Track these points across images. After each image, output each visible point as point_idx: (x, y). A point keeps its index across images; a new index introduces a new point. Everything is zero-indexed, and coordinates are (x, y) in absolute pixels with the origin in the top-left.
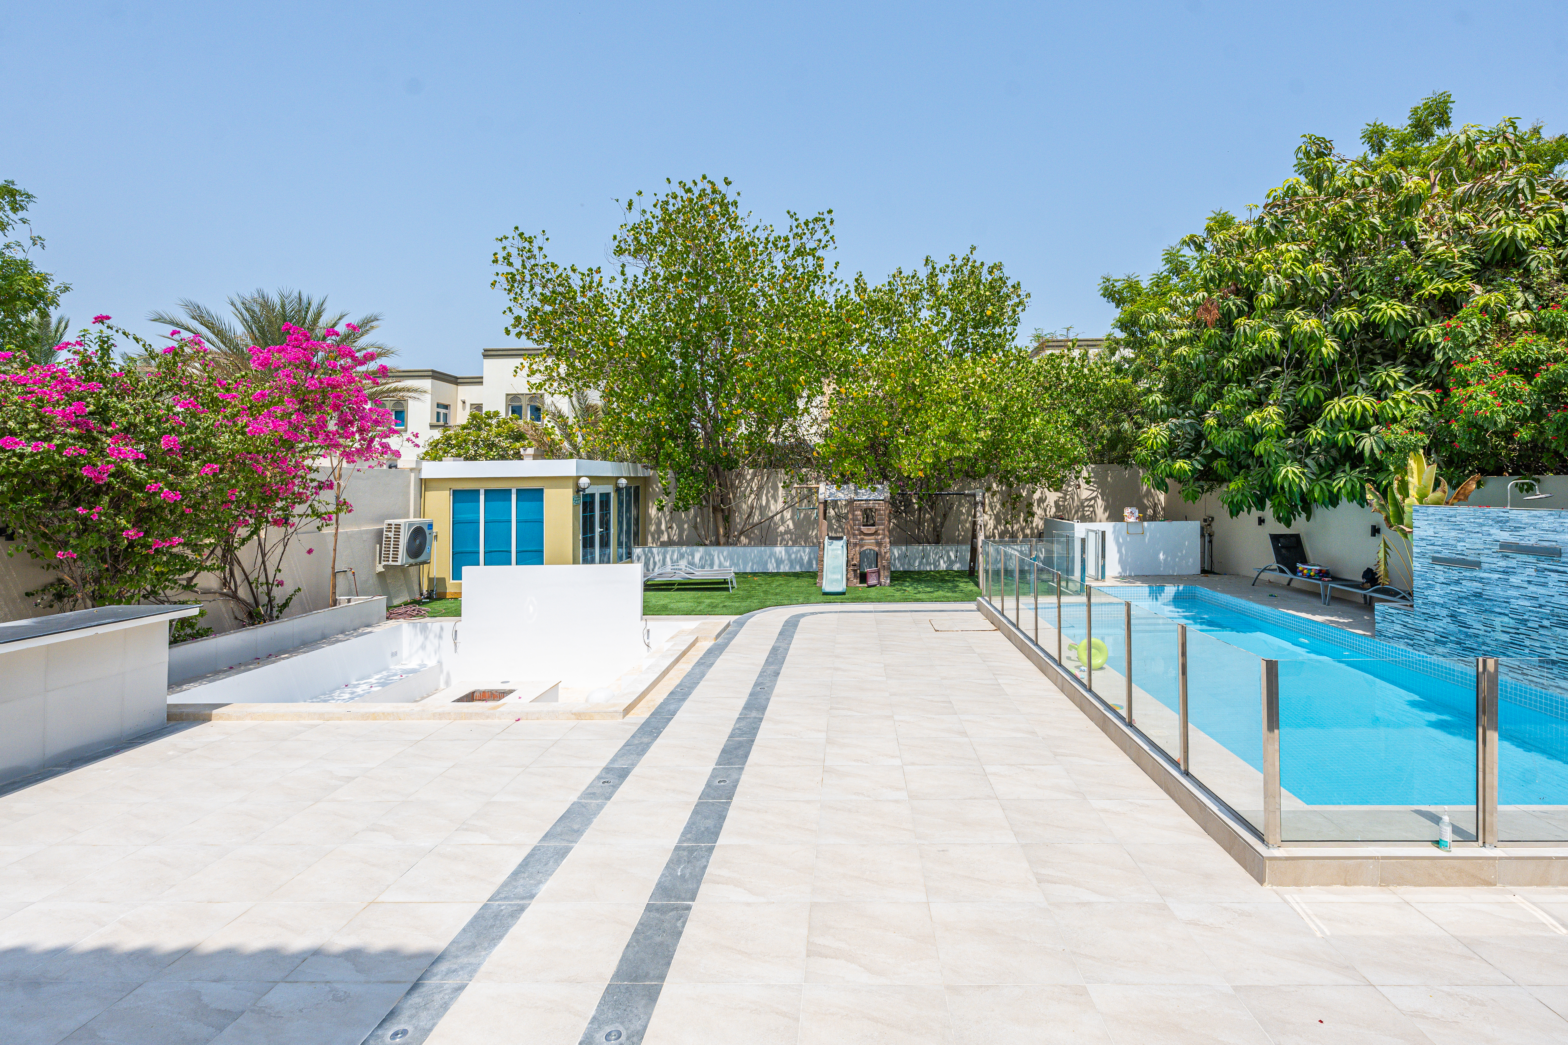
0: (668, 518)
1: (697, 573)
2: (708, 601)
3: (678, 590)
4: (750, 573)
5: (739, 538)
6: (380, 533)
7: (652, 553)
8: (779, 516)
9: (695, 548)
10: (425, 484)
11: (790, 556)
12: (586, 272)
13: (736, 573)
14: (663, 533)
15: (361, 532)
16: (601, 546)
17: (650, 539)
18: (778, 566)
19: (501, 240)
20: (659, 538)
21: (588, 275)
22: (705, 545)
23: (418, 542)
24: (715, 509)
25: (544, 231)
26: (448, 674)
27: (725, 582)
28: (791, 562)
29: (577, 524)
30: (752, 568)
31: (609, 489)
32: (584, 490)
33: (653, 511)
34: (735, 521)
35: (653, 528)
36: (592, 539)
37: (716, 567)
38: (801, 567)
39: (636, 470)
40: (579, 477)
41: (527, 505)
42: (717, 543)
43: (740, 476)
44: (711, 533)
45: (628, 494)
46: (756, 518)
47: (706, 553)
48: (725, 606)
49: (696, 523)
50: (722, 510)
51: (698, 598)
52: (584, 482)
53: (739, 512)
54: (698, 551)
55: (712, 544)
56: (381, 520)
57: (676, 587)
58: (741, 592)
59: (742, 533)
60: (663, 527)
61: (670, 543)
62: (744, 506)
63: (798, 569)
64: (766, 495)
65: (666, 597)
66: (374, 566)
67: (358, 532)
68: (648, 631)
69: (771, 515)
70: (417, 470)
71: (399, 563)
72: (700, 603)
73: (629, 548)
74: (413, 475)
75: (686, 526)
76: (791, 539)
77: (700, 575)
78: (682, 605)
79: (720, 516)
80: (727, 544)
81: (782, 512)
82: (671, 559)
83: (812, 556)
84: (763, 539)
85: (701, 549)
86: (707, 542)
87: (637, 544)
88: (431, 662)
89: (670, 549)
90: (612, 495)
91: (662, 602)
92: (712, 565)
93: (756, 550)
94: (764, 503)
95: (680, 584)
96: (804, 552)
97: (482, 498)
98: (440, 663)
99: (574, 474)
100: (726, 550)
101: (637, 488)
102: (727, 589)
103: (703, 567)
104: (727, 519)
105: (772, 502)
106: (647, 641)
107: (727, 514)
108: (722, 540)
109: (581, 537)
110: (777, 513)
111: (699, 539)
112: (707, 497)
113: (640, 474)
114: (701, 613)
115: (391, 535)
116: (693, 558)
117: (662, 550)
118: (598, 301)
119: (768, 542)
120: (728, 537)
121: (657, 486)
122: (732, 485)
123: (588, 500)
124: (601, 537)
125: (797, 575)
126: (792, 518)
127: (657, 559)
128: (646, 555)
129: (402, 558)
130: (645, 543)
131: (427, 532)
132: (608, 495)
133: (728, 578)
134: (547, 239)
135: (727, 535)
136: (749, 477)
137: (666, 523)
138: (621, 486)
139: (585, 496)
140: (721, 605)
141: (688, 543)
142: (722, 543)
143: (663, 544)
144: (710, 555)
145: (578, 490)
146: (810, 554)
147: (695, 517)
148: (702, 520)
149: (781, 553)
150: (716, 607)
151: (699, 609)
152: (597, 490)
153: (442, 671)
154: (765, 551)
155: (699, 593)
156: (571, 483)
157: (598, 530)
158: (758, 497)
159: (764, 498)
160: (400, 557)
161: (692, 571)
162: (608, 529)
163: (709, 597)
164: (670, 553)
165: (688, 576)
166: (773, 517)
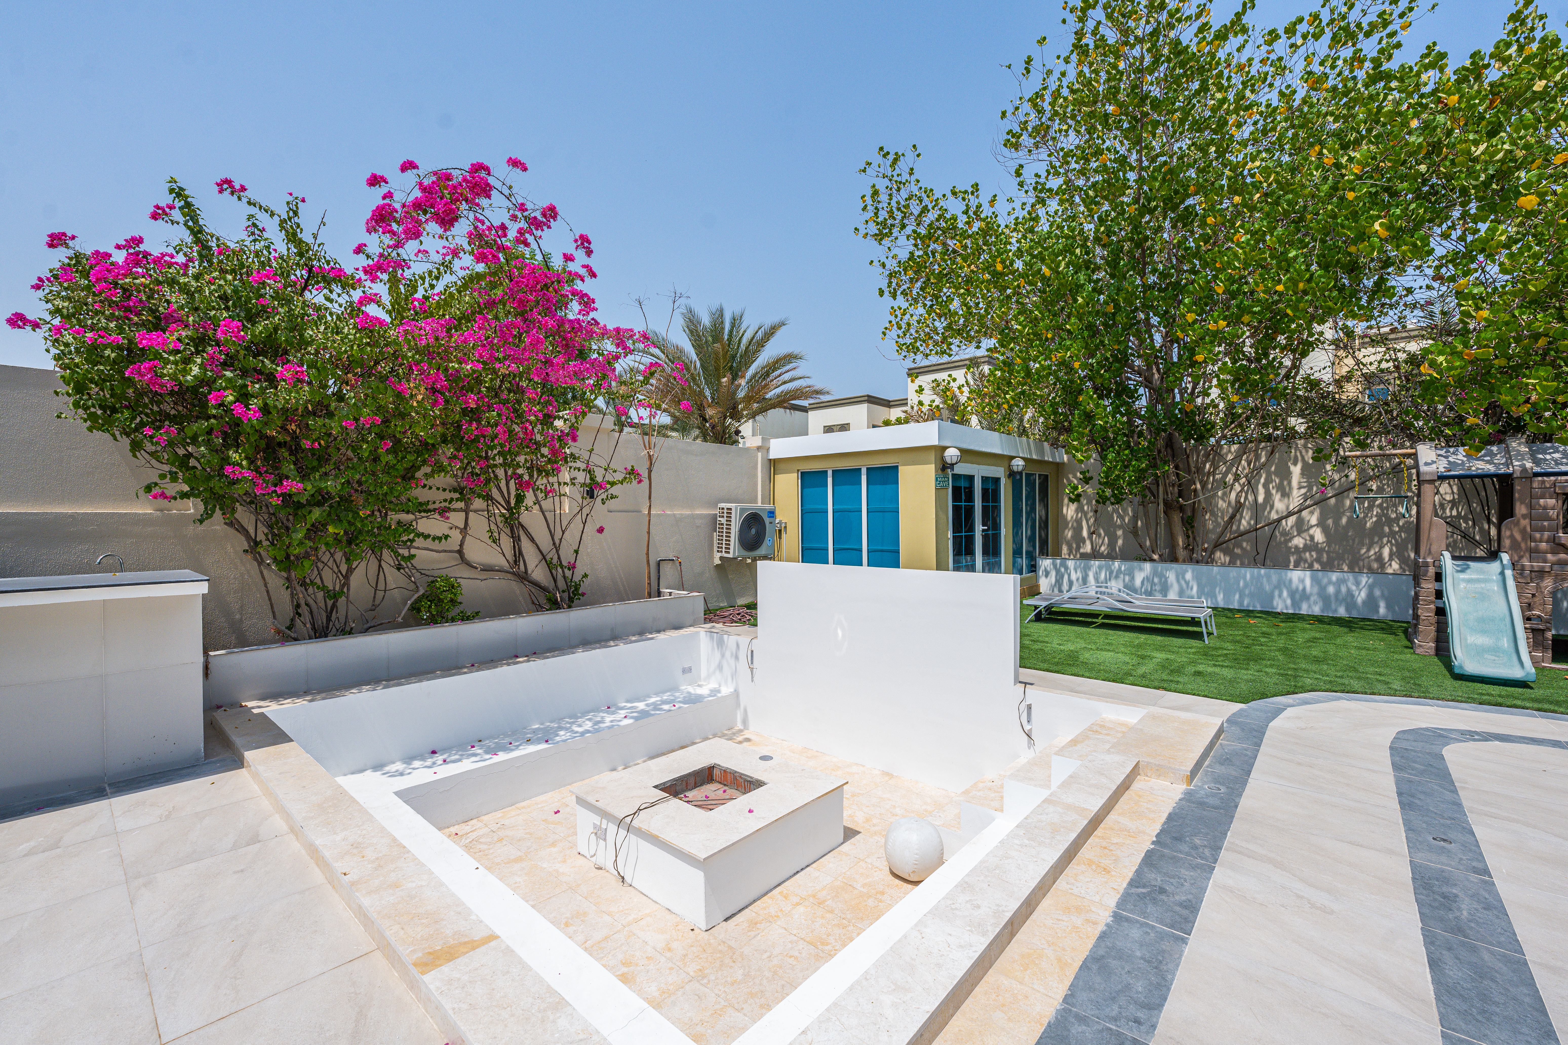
0: (1092, 520)
1: (1137, 603)
2: (1160, 656)
3: (1103, 626)
4: (1239, 611)
5: (1213, 553)
6: (714, 517)
7: (1066, 568)
8: (1292, 520)
9: (1136, 564)
10: (775, 466)
11: (1322, 589)
12: (970, 190)
13: (1214, 609)
14: (1084, 542)
15: (693, 517)
16: (985, 552)
17: (1065, 550)
18: (1295, 604)
19: (864, 171)
20: (1078, 548)
21: (972, 193)
22: (1152, 560)
23: (753, 531)
24: (1168, 506)
25: (914, 146)
26: (745, 711)
27: (1194, 622)
28: (1325, 599)
29: (942, 516)
30: (1241, 602)
31: (999, 472)
32: (952, 466)
33: (1070, 511)
34: (1204, 525)
35: (1069, 534)
36: (970, 540)
37: (1172, 595)
38: (1347, 610)
39: (1041, 451)
40: (945, 448)
41: (878, 489)
42: (1174, 559)
43: (1215, 454)
44: (1161, 542)
45: (1031, 484)
46: (1245, 523)
47: (1155, 573)
48: (1198, 673)
49: (1135, 526)
50: (1181, 508)
51: (1139, 646)
52: (952, 453)
53: (1213, 514)
54: (1141, 569)
55: (1162, 559)
56: (714, 504)
57: (1100, 620)
58: (1228, 645)
59: (1217, 545)
60: (1085, 533)
61: (1095, 555)
62: (1222, 504)
63: (1342, 612)
64: (1266, 486)
65: (1079, 636)
66: (712, 557)
67: (688, 516)
68: (1029, 707)
69: (1274, 516)
70: (764, 448)
71: (731, 556)
72: (1143, 657)
73: (1031, 557)
74: (760, 454)
75: (1120, 533)
76: (1318, 560)
77: (1141, 605)
78: (1107, 656)
79: (1176, 517)
80: (1190, 560)
81: (1300, 511)
82: (1097, 580)
83: (1377, 593)
84: (1261, 556)
85: (1148, 566)
86: (1156, 557)
87: (1044, 553)
88: (726, 690)
89: (1096, 564)
90: (1003, 481)
91: (1070, 647)
92: (1165, 590)
93: (1248, 573)
94: (1261, 499)
95: (1107, 616)
96: (1357, 583)
97: (830, 480)
98: (736, 693)
99: (935, 442)
100: (1189, 572)
101: (1045, 479)
102: (1198, 636)
103: (1149, 593)
104: (1190, 523)
105: (1277, 497)
106: (1027, 727)
107: (1189, 513)
108: (1181, 553)
109: (950, 535)
110: (1290, 514)
111: (1140, 551)
112: (1154, 488)
113: (1048, 458)
114: (1145, 681)
115: (723, 520)
116: (1133, 579)
117: (1083, 563)
118: (989, 229)
119: (1268, 562)
120: (1192, 550)
121: (1075, 477)
122: (1199, 470)
123: (963, 484)
124: (985, 537)
125: (1348, 624)
126: (1321, 524)
127: (1074, 577)
128: (1058, 571)
129: (734, 550)
130: (1057, 553)
131: (767, 520)
132: (997, 480)
133: (1201, 616)
134: (918, 155)
135: (1190, 548)
136: (1230, 457)
137: (1089, 527)
138: (1015, 469)
139: (956, 477)
140: (1191, 669)
141: (1125, 556)
142: (1181, 559)
143: (1085, 556)
144: (1161, 576)
145: (944, 467)
146: (1371, 588)
147: (1135, 518)
148: (1147, 525)
149: (1302, 581)
150: (1178, 671)
151: (1141, 670)
152: (978, 471)
153: (738, 705)
154: (1269, 578)
155: (1142, 638)
156: (932, 456)
157: (979, 528)
158: (1251, 485)
159: (1261, 490)
160: (732, 547)
161: (1128, 598)
162: (996, 526)
163: (1161, 648)
164: (1094, 569)
165: (1120, 605)
166: (1279, 521)
